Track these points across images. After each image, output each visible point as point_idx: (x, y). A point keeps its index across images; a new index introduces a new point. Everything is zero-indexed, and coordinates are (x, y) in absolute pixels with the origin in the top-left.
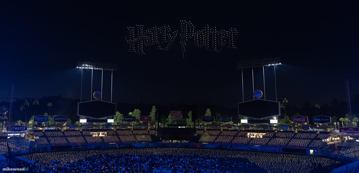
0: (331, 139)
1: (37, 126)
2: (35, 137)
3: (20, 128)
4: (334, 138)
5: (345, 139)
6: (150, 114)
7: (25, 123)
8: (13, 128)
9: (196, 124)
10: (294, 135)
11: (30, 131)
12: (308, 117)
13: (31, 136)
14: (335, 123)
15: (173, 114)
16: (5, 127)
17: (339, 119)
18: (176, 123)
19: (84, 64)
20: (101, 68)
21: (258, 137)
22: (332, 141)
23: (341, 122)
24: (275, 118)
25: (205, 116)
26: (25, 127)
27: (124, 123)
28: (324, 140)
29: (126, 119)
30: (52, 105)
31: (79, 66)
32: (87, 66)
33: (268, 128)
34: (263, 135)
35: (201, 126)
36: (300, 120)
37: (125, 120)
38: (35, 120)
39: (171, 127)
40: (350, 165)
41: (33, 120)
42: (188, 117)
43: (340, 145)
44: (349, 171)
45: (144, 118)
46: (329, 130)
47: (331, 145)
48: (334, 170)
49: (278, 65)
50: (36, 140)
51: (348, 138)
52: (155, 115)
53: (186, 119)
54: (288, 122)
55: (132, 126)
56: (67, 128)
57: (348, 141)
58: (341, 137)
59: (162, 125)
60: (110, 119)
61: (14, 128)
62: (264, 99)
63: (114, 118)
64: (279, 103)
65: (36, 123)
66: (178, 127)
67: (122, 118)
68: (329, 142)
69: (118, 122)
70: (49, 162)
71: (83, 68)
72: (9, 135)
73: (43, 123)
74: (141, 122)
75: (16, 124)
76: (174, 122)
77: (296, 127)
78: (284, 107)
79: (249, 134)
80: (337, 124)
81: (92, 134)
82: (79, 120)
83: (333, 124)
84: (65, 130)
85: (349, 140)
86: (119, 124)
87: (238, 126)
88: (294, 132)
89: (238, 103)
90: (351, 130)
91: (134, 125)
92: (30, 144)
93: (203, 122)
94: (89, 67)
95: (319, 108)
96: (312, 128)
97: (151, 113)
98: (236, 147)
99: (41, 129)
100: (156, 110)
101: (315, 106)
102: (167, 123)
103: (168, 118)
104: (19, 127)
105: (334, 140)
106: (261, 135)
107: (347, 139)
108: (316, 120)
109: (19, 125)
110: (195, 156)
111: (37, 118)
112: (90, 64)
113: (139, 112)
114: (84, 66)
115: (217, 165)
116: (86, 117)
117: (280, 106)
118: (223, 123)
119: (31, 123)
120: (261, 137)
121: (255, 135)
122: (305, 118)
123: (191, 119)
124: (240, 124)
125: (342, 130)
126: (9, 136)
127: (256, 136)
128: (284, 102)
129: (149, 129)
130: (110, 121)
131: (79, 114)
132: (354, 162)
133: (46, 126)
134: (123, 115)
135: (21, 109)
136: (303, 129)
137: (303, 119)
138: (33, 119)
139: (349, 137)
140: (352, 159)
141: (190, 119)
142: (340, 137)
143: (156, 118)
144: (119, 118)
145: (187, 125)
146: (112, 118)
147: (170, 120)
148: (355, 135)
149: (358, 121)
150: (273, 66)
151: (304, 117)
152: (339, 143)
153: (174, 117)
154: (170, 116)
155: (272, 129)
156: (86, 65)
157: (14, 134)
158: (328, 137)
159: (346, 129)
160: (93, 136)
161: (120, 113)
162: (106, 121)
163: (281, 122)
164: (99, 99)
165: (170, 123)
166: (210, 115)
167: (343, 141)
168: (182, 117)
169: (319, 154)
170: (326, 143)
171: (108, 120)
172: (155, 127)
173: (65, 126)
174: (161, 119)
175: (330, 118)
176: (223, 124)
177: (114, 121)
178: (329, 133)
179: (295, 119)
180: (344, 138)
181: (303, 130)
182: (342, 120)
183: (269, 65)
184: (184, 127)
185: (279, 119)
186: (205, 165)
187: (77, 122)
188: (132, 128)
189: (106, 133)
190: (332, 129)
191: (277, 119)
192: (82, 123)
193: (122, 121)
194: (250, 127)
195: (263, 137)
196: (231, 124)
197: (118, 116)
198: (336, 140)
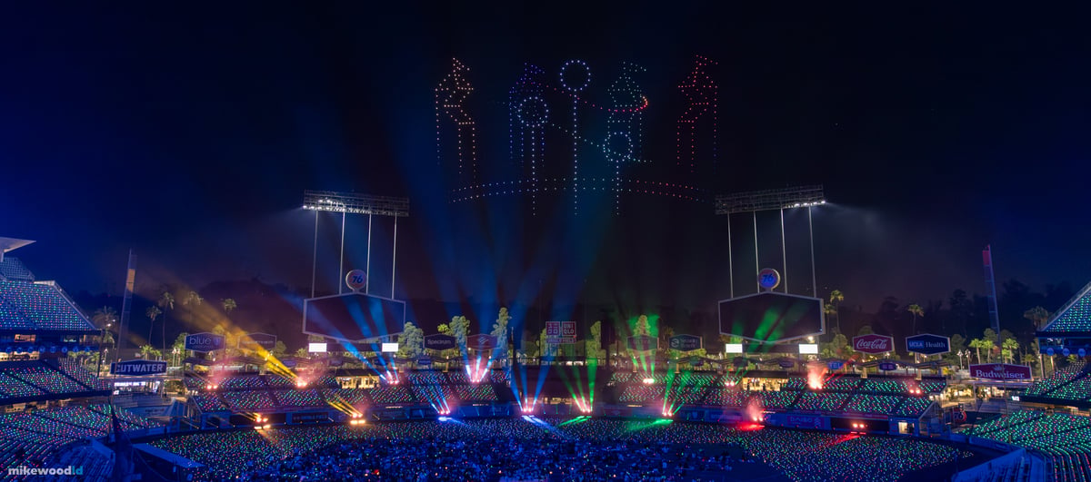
0: (951, 393)
1: (194, 362)
2: (187, 392)
3: (147, 367)
4: (958, 391)
5: (984, 393)
6: (494, 329)
7: (162, 353)
8: (129, 366)
9: (611, 355)
10: (860, 385)
11: (175, 374)
12: (892, 339)
13: (178, 388)
14: (960, 354)
16: (107, 363)
17: (970, 342)
18: (560, 353)
19: (324, 198)
20: (366, 208)
21: (768, 389)
22: (953, 398)
23: (973, 350)
24: (811, 339)
25: (633, 333)
26: (160, 363)
27: (424, 353)
28: (934, 397)
29: (430, 342)
30: (235, 306)
31: (308, 204)
33: (793, 366)
34: (781, 384)
35: (624, 359)
36: (872, 345)
37: (428, 346)
38: (189, 346)
39: (547, 363)
40: (998, 462)
41: (184, 346)
42: (592, 337)
43: (974, 410)
44: (995, 477)
45: (478, 339)
46: (945, 371)
47: (950, 409)
48: (960, 474)
49: (818, 206)
50: (190, 400)
51: (991, 391)
52: (506, 331)
53: (585, 343)
54: (844, 350)
55: (445, 361)
57: (993, 399)
58: (975, 388)
59: (524, 357)
60: (389, 342)
61: (132, 368)
62: (784, 292)
63: (399, 339)
64: (822, 301)
65: (192, 353)
66: (565, 363)
67: (419, 340)
68: (945, 401)
69: (410, 349)
70: (223, 459)
71: (320, 208)
72: (117, 384)
73: (211, 353)
74: (469, 350)
75: (137, 355)
76: (554, 349)
77: (865, 365)
78: (832, 311)
79: (745, 381)
80: (964, 356)
81: (340, 382)
82: (305, 345)
83: (954, 353)
84: (267, 372)
85: (993, 396)
86: (413, 354)
87: (719, 362)
88: (859, 375)
89: (719, 302)
90: (999, 372)
91: (450, 358)
92: (175, 408)
93: (628, 349)
94: (336, 205)
95: (921, 314)
96: (903, 365)
97: (495, 326)
98: (713, 416)
99: (204, 368)
100: (509, 321)
101: (910, 310)
102: (537, 353)
103: (539, 339)
104: (146, 363)
105: (959, 396)
106: (776, 385)
107: (989, 393)
108: (912, 344)
109: (146, 358)
110: (609, 439)
111: (193, 341)
112: (339, 199)
113: (464, 324)
114: (323, 204)
115: (665, 465)
116: (325, 338)
117: (823, 310)
118: (681, 352)
119: (179, 352)
120: (778, 389)
121: (761, 384)
122: (885, 341)
123: (599, 343)
124: (723, 354)
125: (977, 371)
126: (118, 388)
127: (764, 387)
128: (832, 298)
129: (492, 369)
130: (390, 347)
131: (306, 330)
132: (1007, 453)
133: (217, 362)
134: (422, 332)
135: (153, 316)
136: (881, 368)
137: (880, 342)
138: (183, 342)
139: (994, 388)
140: (1004, 447)
141: (597, 343)
142: (971, 389)
143: (509, 341)
144: (413, 339)
145: (588, 358)
146: (395, 340)
147: (543, 346)
148: (1010, 385)
149: (1015, 348)
150: (807, 208)
151: (883, 338)
152: (970, 405)
153: (555, 336)
154: (544, 335)
155: (804, 366)
156: (329, 201)
157: (130, 384)
158: (942, 389)
159: (987, 369)
160: (343, 387)
161: (414, 327)
162: (378, 347)
163: (826, 351)
164: (361, 291)
165: (545, 353)
166: (648, 332)
167: (980, 400)
168: (575, 336)
169: (921, 432)
170: (937, 405)
171: (383, 344)
172: (507, 363)
173: (268, 360)
174: (522, 341)
175: (946, 340)
176: (681, 355)
177: (399, 348)
178: (944, 378)
179: (862, 343)
181: (881, 371)
182: (978, 346)
183: (797, 205)
184: (581, 363)
185: (822, 342)
186: (634, 465)
187: (301, 350)
188: (447, 367)
189: (376, 379)
190: (953, 368)
191: (815, 343)
192: (313, 353)
193: (421, 347)
194: (749, 363)
195: (781, 388)
196: (701, 356)
197: (412, 335)
198: (963, 397)
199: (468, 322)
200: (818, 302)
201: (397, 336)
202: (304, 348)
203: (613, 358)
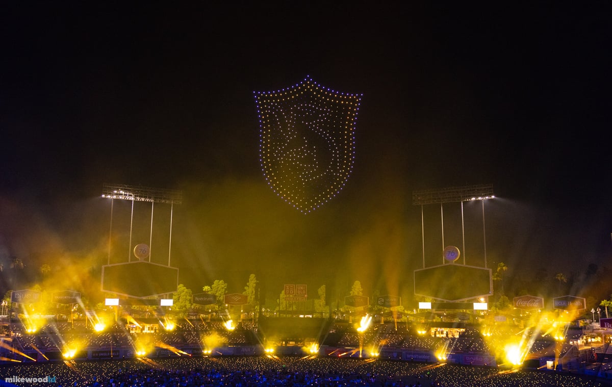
0: (586, 340)
1: (18, 311)
2: (13, 334)
4: (591, 338)
6: (245, 290)
9: (333, 310)
11: (4, 320)
13: (6, 331)
14: (593, 311)
15: (289, 290)
17: (600, 302)
18: (294, 308)
19: (117, 189)
20: (150, 198)
21: (450, 336)
22: (587, 344)
23: (603, 308)
24: (482, 299)
25: (350, 294)
27: (193, 307)
28: (573, 343)
29: (197, 299)
30: (50, 270)
31: (106, 194)
32: (123, 193)
33: (468, 319)
34: (460, 333)
35: (342, 314)
36: (528, 303)
37: (195, 302)
38: (14, 300)
39: (285, 316)
42: (319, 298)
43: (603, 352)
45: (233, 298)
46: (581, 323)
47: (585, 351)
49: (489, 200)
50: (15, 340)
52: (254, 291)
53: (313, 302)
54: (506, 308)
55: (209, 313)
56: (79, 315)
58: (603, 336)
59: (267, 312)
60: (166, 299)
62: (463, 264)
63: (174, 297)
64: (491, 270)
65: (17, 305)
66: (298, 316)
67: (188, 298)
68: (581, 346)
69: (182, 304)
71: (115, 197)
73: (31, 305)
74: (227, 305)
76: (291, 305)
77: (522, 318)
78: (499, 278)
79: (433, 330)
80: (596, 313)
81: (129, 329)
82: (103, 301)
83: (588, 311)
84: (74, 320)
86: (184, 308)
87: (413, 315)
89: (415, 271)
91: (212, 312)
93: (346, 306)
94: (127, 195)
95: (564, 281)
96: (550, 319)
97: (246, 288)
98: (408, 356)
100: (257, 284)
101: (556, 277)
102: (277, 309)
103: (279, 298)
105: (591, 342)
106: (456, 333)
108: (558, 303)
110: (330, 372)
111: (18, 296)
112: (129, 191)
113: (223, 286)
114: (117, 194)
116: (118, 295)
117: (492, 278)
118: (385, 308)
119: (6, 304)
120: (457, 336)
121: (445, 332)
122: (538, 300)
123: (324, 302)
124: (417, 310)
125: (605, 323)
127: (447, 334)
128: (499, 269)
129: (243, 320)
130: (166, 302)
131: (103, 289)
133: (35, 312)
134: (191, 292)
137: (534, 302)
138: (10, 297)
141: (322, 301)
142: (601, 336)
143: (256, 298)
144: (184, 297)
145: (316, 313)
146: (170, 297)
147: (282, 303)
150: (479, 201)
151: (536, 299)
152: (599, 348)
153: (291, 296)
154: (282, 295)
155: (477, 320)
156: (121, 192)
158: (579, 337)
160: (131, 332)
161: (185, 288)
162: (158, 303)
163: (493, 308)
164: (145, 260)
165: (283, 308)
166: (361, 294)
167: (607, 345)
168: (306, 296)
169: (563, 368)
170: (575, 348)
171: (162, 300)
172: (254, 315)
173: (75, 312)
174: (266, 299)
175: (583, 300)
176: (385, 310)
177: (173, 303)
178: (581, 328)
179: (520, 303)
180: (610, 339)
182: (606, 305)
184: (311, 316)
185: (490, 301)
187: (100, 304)
188: (210, 318)
189: (156, 326)
190: (588, 321)
191: (486, 302)
192: (108, 306)
193: (190, 303)
194: (436, 316)
195: (460, 336)
196: (401, 311)
197: (182, 294)
198: (594, 342)
199: (226, 284)
200: (488, 272)
201: (172, 295)
202: (102, 302)
203: (335, 313)
